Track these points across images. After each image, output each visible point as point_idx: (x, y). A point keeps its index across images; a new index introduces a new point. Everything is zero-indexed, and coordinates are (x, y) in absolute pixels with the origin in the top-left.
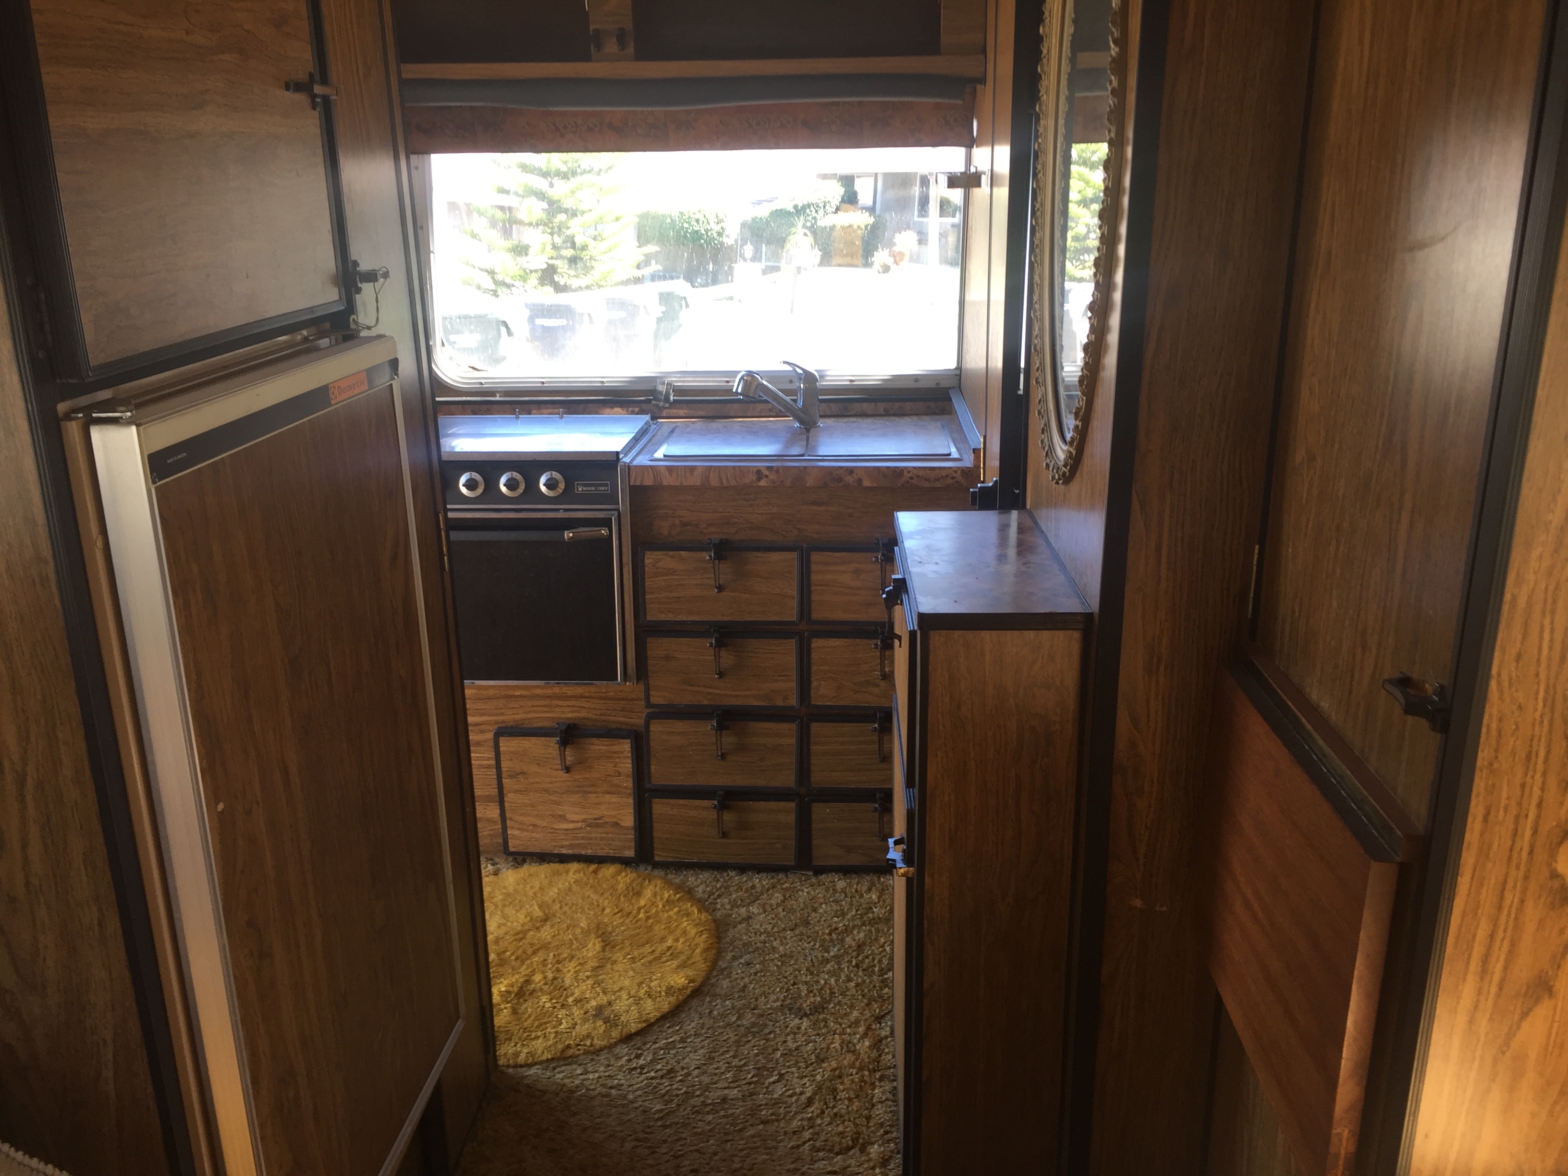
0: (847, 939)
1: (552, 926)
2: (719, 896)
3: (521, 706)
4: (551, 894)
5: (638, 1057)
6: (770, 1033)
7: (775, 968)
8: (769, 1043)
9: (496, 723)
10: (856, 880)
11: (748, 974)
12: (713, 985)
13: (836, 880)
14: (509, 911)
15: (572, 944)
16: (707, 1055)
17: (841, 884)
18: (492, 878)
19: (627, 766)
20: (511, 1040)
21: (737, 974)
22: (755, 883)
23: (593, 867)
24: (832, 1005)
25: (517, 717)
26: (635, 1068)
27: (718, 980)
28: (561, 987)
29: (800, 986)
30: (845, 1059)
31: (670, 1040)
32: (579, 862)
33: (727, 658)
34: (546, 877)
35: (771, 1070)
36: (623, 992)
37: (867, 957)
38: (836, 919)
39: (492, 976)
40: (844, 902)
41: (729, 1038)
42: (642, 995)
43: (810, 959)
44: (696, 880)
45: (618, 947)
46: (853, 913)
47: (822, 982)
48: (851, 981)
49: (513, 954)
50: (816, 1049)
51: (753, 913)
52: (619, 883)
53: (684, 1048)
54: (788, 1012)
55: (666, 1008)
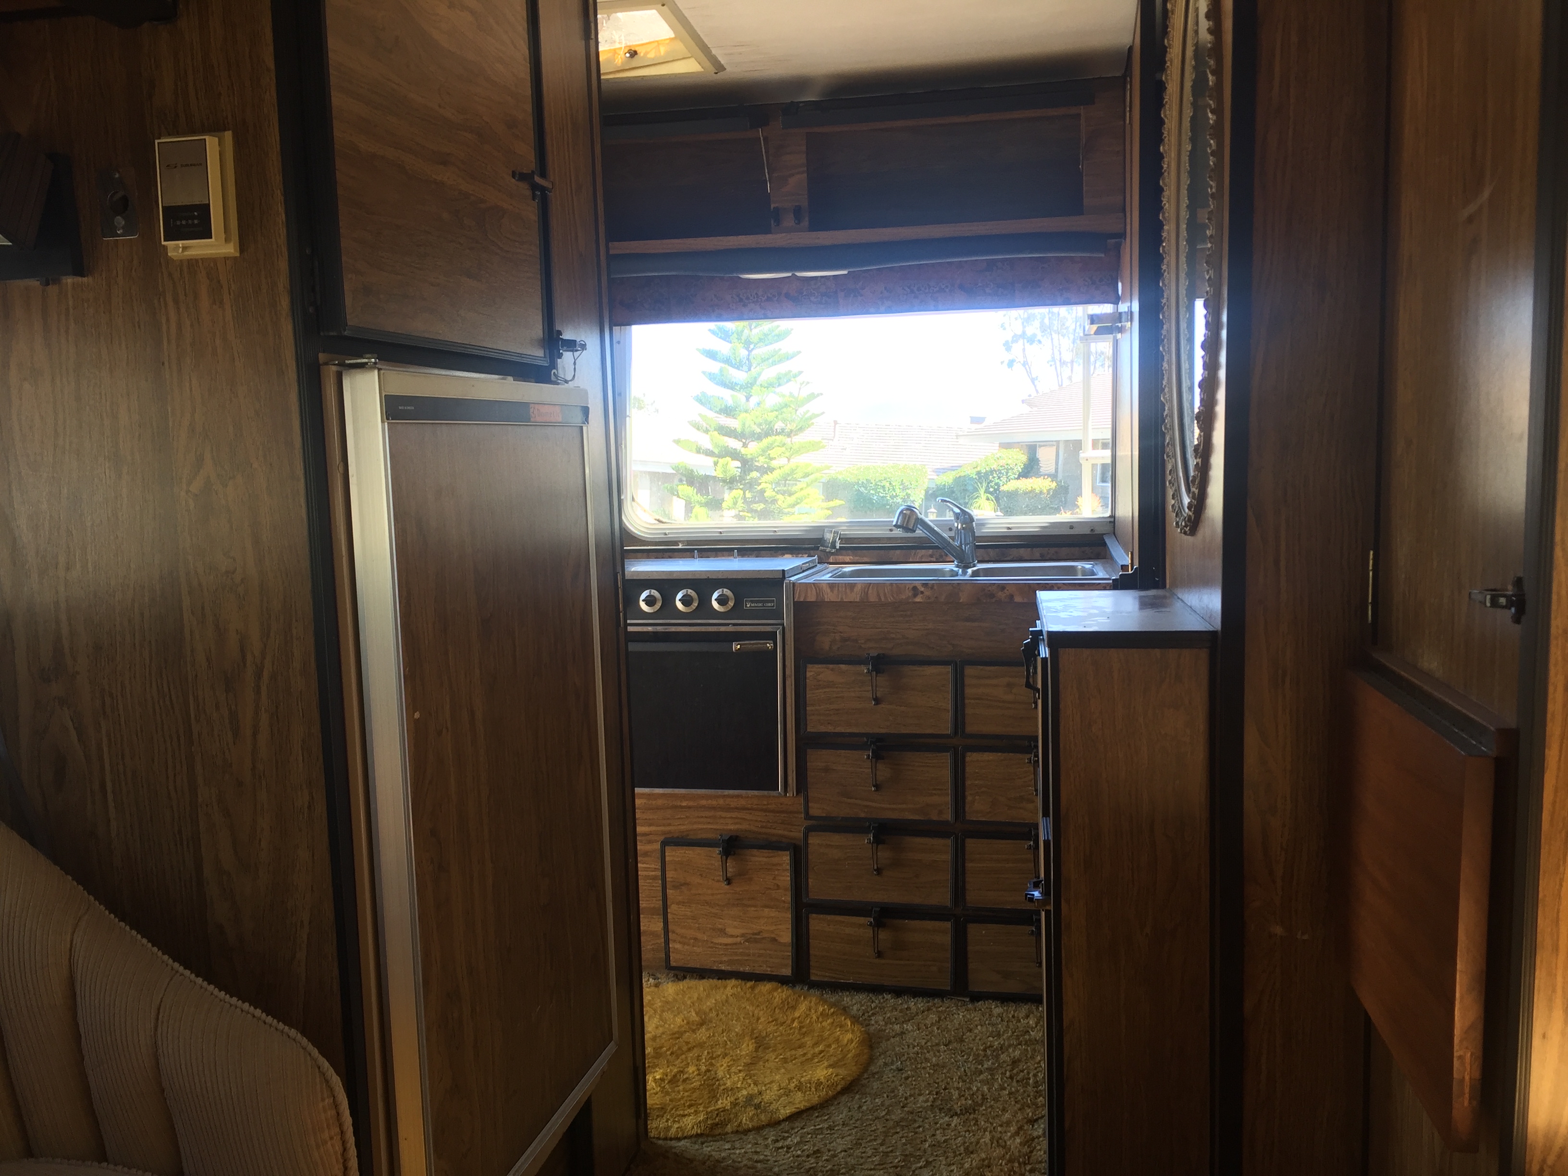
0: (1002, 1056)
1: (708, 1030)
2: (873, 1014)
3: (687, 817)
4: (708, 1004)
5: (785, 1139)
6: (919, 1127)
7: (927, 1075)
8: (917, 1135)
9: (664, 833)
10: (1014, 1008)
11: (900, 1078)
12: (863, 1086)
13: (993, 1007)
14: (667, 1015)
15: (726, 1044)
16: (854, 1142)
17: (997, 1010)
18: (653, 989)
19: (786, 878)
20: (663, 1117)
21: (889, 1078)
22: (911, 1006)
23: (750, 984)
24: (984, 1108)
25: (682, 827)
26: (782, 1147)
27: (869, 1082)
28: (714, 1078)
29: (952, 1090)
30: (995, 1151)
31: (817, 1127)
32: (737, 979)
33: (884, 771)
34: (704, 990)
35: (918, 1157)
36: (774, 1084)
37: (1022, 1071)
38: (991, 1039)
39: (647, 1065)
40: (1000, 1026)
41: (878, 1129)
42: (792, 1089)
43: (963, 1069)
44: (851, 1000)
45: (771, 1049)
46: (1009, 1034)
47: (975, 1089)
48: (1005, 1089)
49: (668, 1050)
50: (965, 1143)
51: (907, 1030)
52: (775, 998)
53: (831, 1134)
54: (937, 1111)
55: (815, 1100)
